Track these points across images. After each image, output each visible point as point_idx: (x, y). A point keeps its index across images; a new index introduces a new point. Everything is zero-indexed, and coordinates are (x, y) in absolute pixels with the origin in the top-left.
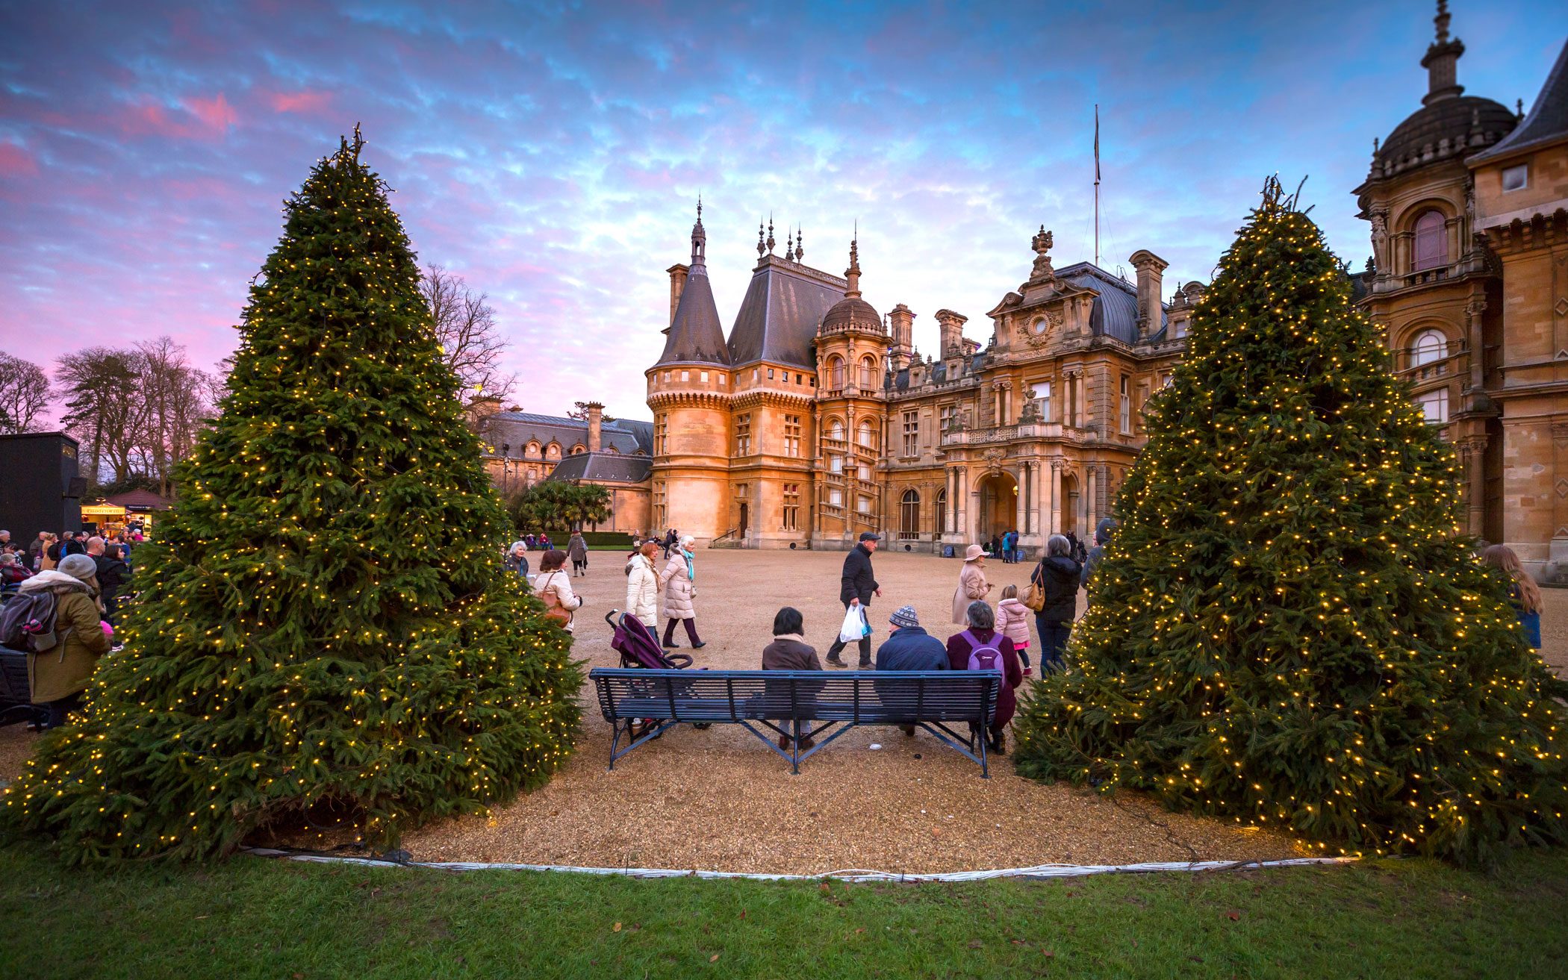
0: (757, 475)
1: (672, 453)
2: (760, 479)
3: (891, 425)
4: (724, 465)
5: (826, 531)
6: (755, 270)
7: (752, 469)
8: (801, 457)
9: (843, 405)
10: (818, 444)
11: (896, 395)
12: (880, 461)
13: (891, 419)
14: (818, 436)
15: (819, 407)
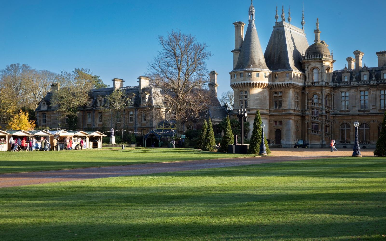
0: (288, 117)
1: (251, 108)
2: (290, 119)
3: (335, 97)
4: (268, 112)
5: (311, 140)
6: (274, 27)
7: (285, 115)
8: (299, 109)
9: (320, 89)
10: (306, 104)
11: (338, 84)
12: (332, 111)
13: (335, 94)
14: (306, 101)
15: (307, 89)
